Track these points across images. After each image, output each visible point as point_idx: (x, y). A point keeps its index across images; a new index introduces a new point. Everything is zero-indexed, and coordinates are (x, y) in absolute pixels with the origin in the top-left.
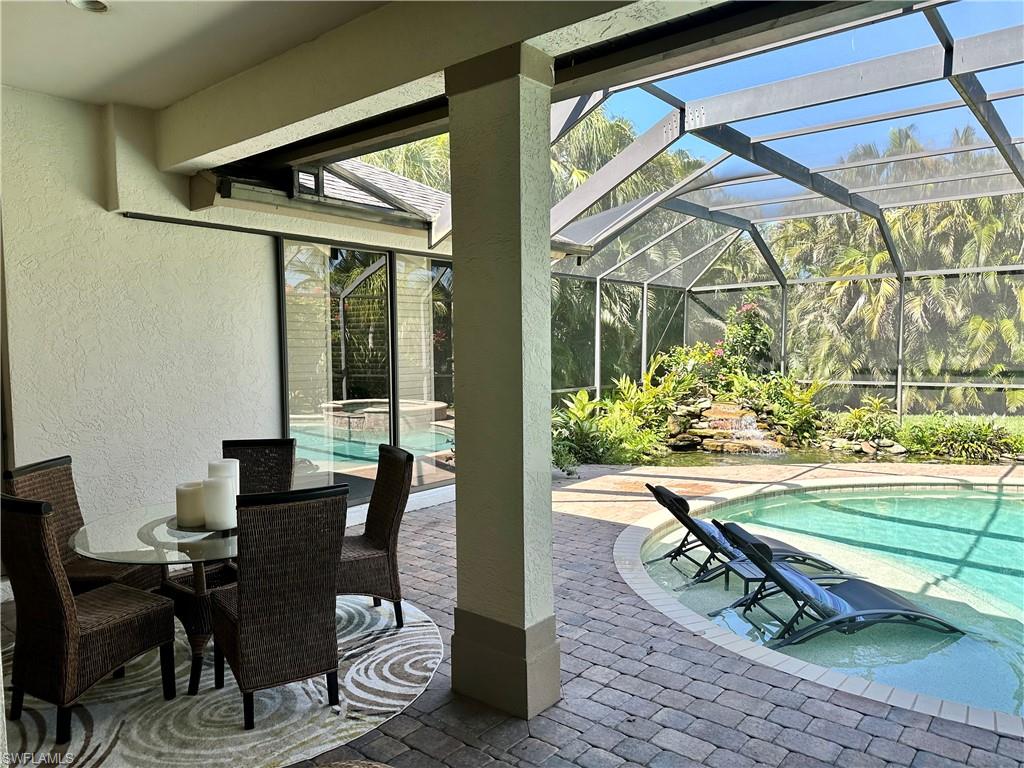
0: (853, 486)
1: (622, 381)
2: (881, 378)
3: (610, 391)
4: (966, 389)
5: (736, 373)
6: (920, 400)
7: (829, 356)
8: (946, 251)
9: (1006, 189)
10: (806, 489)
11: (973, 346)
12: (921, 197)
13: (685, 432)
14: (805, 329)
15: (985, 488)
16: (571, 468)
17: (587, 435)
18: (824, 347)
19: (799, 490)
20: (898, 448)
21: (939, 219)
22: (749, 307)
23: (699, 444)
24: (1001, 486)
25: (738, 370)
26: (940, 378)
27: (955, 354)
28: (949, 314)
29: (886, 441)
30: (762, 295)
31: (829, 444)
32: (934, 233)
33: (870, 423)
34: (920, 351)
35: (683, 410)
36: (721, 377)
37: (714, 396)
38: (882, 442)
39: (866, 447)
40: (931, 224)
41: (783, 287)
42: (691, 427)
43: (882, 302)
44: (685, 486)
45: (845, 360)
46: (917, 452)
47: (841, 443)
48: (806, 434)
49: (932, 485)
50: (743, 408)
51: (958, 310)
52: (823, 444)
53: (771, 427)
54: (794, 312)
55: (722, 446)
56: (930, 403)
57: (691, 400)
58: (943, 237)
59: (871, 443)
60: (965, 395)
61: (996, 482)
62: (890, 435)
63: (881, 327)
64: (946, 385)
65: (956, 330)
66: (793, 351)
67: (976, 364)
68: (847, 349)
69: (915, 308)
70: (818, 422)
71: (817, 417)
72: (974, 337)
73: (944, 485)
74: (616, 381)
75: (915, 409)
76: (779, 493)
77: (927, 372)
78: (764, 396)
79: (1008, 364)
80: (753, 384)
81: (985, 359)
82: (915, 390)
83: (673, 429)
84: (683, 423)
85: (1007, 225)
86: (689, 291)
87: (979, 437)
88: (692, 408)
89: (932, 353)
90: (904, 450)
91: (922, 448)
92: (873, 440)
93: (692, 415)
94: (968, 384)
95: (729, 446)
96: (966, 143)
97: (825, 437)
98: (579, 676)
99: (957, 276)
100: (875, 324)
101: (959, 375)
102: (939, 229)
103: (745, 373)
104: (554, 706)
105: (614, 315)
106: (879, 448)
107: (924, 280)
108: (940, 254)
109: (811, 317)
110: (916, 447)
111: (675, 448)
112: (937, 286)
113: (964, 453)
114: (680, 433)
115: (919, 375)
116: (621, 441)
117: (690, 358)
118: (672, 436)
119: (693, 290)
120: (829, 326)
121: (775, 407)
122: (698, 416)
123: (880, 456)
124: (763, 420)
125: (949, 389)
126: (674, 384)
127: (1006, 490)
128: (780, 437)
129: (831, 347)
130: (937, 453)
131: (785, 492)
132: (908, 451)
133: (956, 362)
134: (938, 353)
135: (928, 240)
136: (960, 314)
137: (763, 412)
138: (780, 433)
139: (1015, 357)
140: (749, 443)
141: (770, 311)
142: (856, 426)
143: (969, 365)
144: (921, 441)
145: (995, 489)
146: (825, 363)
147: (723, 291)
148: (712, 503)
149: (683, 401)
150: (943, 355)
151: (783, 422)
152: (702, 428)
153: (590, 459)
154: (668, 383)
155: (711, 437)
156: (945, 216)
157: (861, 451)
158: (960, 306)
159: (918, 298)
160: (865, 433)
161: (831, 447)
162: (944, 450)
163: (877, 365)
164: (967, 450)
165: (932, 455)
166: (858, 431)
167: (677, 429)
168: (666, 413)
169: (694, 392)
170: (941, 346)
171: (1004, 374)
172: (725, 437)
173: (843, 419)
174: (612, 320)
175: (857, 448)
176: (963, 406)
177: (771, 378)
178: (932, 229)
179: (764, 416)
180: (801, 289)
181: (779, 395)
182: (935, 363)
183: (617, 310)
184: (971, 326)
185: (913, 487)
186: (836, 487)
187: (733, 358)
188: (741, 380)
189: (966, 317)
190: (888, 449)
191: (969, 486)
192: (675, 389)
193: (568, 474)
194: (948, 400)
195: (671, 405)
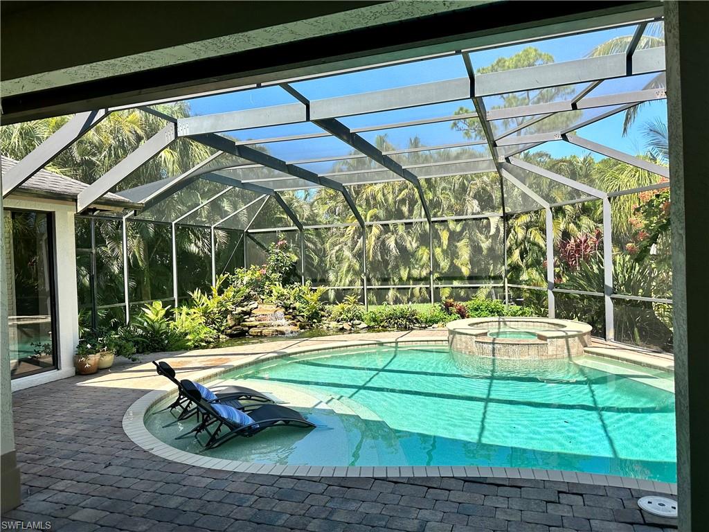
0: (318, 350)
1: (196, 293)
2: (377, 284)
3: (186, 300)
4: (421, 288)
5: (275, 285)
6: (399, 295)
7: (348, 271)
8: (405, 209)
9: (432, 175)
10: (290, 354)
11: (421, 264)
12: (391, 177)
13: (239, 325)
14: (334, 256)
15: (389, 344)
16: (134, 356)
17: (158, 331)
18: (345, 266)
19: (285, 355)
20: (364, 325)
21: (401, 191)
22: (282, 242)
23: (247, 332)
24: (397, 343)
25: (277, 283)
26: (408, 282)
27: (414, 268)
28: (408, 245)
29: (357, 322)
30: (310, 234)
31: (327, 325)
32: (398, 198)
33: (349, 311)
34: (397, 267)
35: (239, 309)
36: (266, 287)
37: (263, 299)
38: (354, 322)
39: (346, 326)
40: (396, 193)
41: (301, 231)
42: (244, 321)
43: (374, 238)
44: (212, 360)
45: (357, 273)
46: (373, 327)
47: (333, 324)
48: (315, 320)
49: (362, 345)
50: (277, 306)
51: (413, 243)
52: (324, 326)
53: (294, 317)
54: (327, 245)
55: (261, 332)
56: (404, 297)
57: (246, 303)
58: (403, 201)
59: (349, 323)
60: (420, 292)
61: (394, 341)
62: (359, 318)
63: (375, 254)
64: (411, 286)
65: (413, 254)
66: (330, 269)
67: (424, 273)
68: (357, 267)
69: (391, 243)
70: (322, 312)
71: (322, 310)
72: (422, 258)
73: (368, 344)
74: (191, 294)
75: (397, 301)
76: (272, 358)
77: (401, 279)
78: (292, 299)
79: (441, 273)
80: (285, 292)
81: (428, 271)
82: (395, 290)
83: (231, 323)
84: (237, 319)
85: (435, 195)
86: (247, 232)
87: (403, 316)
88: (244, 309)
89: (402, 268)
90: (366, 326)
91: (377, 325)
92: (350, 321)
93: (245, 313)
94: (421, 286)
95: (265, 331)
96: (416, 146)
97: (325, 322)
98: (47, 488)
99: (411, 223)
100: (371, 251)
101: (417, 280)
102: (400, 197)
103: (281, 285)
104: (15, 509)
105: (199, 247)
106: (353, 326)
107: (395, 225)
108: (402, 210)
109: (337, 248)
110: (373, 324)
111: (231, 336)
112: (401, 229)
113: (396, 325)
114: (235, 325)
115: (397, 281)
116: (186, 334)
117: (245, 276)
118: (230, 328)
119: (249, 231)
120: (347, 253)
121: (297, 305)
122: (249, 313)
123: (354, 330)
124: (290, 314)
125: (413, 288)
126: (233, 293)
127: (400, 344)
128: (298, 324)
129: (349, 266)
130: (383, 326)
131: (276, 357)
132: (369, 327)
133: (415, 273)
134: (405, 268)
135: (395, 202)
136: (415, 245)
137: (290, 309)
138: (299, 321)
139: (443, 269)
140: (279, 329)
141: (314, 244)
142: (341, 314)
143: (420, 274)
144: (375, 320)
145: (394, 345)
146: (346, 276)
147: (282, 231)
148: (223, 369)
149: (239, 304)
150: (408, 269)
151: (302, 314)
152: (251, 321)
153: (158, 348)
154: (229, 292)
155: (256, 326)
156: (404, 189)
157: (343, 329)
158: (414, 241)
159: (393, 236)
160: (345, 317)
161: (328, 327)
162: (386, 324)
163: (374, 277)
164: (397, 324)
165: (380, 328)
166: (342, 317)
167: (233, 323)
168: (227, 312)
169: (248, 298)
170: (407, 264)
171: (439, 279)
172: (264, 326)
173: (336, 309)
174: (197, 250)
175: (341, 326)
176: (420, 298)
177: (295, 286)
178: (397, 196)
179: (291, 311)
180: (335, 230)
181: (300, 297)
182: (404, 274)
183: (200, 244)
184: (420, 252)
185: (352, 347)
186: (308, 351)
187: (273, 275)
188: (278, 289)
189: (418, 247)
190: (358, 326)
191: (381, 344)
192: (234, 296)
193: (133, 361)
194: (412, 295)
195: (230, 306)
